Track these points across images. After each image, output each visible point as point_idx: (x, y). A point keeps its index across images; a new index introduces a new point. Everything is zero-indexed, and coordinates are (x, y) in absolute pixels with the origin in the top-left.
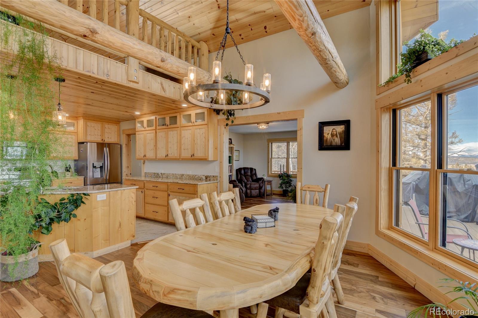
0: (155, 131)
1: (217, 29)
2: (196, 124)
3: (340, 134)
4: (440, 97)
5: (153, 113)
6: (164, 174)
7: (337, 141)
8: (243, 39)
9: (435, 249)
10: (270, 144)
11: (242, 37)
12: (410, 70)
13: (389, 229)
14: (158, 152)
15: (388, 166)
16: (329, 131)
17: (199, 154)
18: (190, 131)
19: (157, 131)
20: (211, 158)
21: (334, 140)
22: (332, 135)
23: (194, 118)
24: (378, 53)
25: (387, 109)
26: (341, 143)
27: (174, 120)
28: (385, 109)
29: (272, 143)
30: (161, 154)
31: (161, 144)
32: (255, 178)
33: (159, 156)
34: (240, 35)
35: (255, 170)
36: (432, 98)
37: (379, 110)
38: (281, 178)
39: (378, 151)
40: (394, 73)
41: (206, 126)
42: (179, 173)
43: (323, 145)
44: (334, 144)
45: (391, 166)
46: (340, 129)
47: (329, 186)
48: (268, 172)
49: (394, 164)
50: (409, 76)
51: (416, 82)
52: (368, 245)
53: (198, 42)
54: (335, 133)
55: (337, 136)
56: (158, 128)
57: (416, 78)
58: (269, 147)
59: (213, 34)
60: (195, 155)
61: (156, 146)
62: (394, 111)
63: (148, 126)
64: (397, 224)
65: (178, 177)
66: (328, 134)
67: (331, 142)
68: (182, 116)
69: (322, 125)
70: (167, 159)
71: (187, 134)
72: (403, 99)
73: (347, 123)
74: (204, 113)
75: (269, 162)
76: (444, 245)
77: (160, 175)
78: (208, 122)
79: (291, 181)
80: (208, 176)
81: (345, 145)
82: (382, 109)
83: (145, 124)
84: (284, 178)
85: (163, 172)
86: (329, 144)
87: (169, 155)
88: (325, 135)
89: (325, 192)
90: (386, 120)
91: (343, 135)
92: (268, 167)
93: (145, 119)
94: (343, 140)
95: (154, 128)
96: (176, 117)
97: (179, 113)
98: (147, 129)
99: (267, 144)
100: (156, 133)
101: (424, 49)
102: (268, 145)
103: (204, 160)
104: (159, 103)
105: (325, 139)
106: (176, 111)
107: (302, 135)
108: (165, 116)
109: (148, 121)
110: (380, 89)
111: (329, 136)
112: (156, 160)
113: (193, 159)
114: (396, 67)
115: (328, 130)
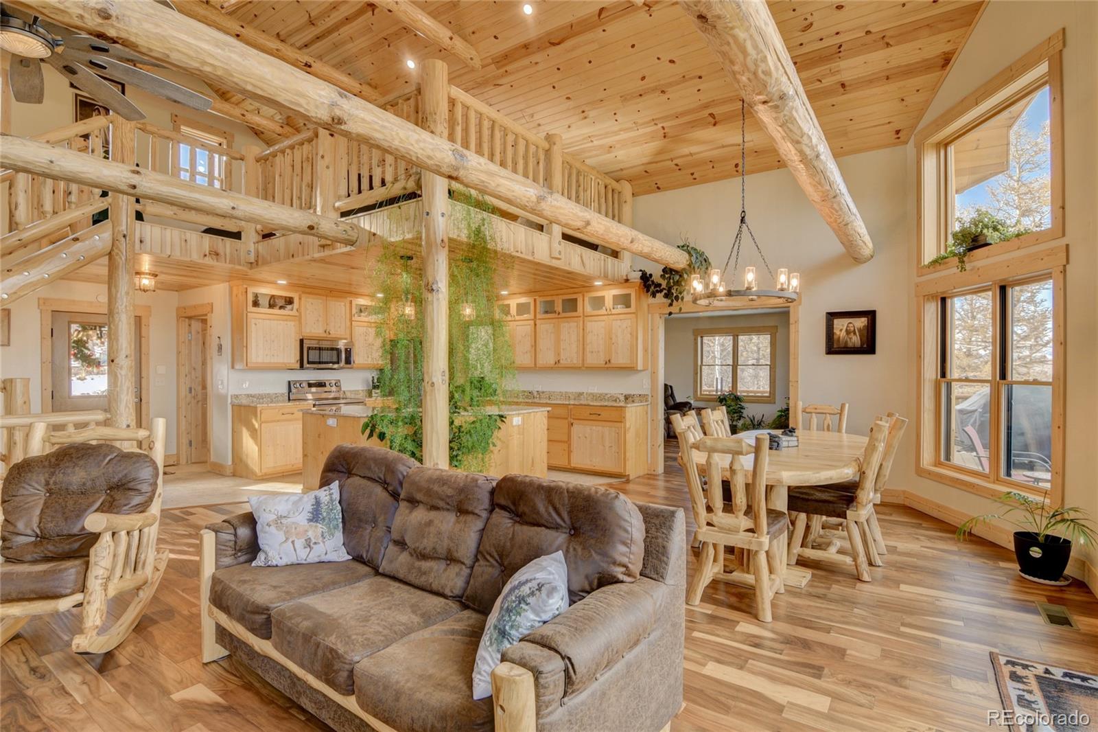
0: (533, 322)
1: (654, 165)
2: (614, 311)
3: (860, 330)
4: (1003, 289)
5: (529, 292)
6: (543, 392)
7: (856, 340)
8: (695, 179)
9: (997, 480)
10: (699, 339)
11: (694, 176)
12: (965, 254)
13: (935, 466)
14: (539, 356)
15: (934, 377)
16: (843, 325)
17: (621, 359)
18: (603, 324)
19: (538, 322)
20: (640, 367)
21: (850, 339)
22: (848, 332)
23: (611, 303)
24: (920, 218)
25: (933, 297)
26: (862, 344)
27: (571, 305)
28: (930, 297)
29: (702, 337)
30: (547, 358)
31: (545, 343)
32: (672, 403)
33: (541, 362)
34: (692, 174)
35: (671, 387)
36: (993, 289)
37: (922, 298)
38: (724, 402)
39: (919, 357)
40: (943, 252)
41: (634, 315)
42: (574, 390)
43: (834, 347)
44: (850, 345)
45: (939, 377)
46: (861, 322)
47: (847, 405)
48: (695, 391)
49: (943, 375)
50: (963, 262)
51: (971, 270)
52: (904, 492)
53: (617, 181)
54: (852, 329)
55: (855, 334)
56: (538, 316)
57: (973, 264)
58: (696, 344)
59: (646, 171)
60: (612, 361)
61: (535, 345)
62: (944, 300)
63: (519, 313)
64: (948, 458)
65: (572, 397)
66: (841, 330)
67: (846, 342)
68: (586, 299)
69: (832, 316)
70: (557, 367)
71: (596, 328)
72: (955, 288)
73: (871, 315)
74: (629, 295)
75: (697, 373)
76: (1009, 474)
77: (535, 394)
78: (636, 308)
79: (743, 408)
80: (629, 395)
81: (868, 346)
82: (926, 297)
83: (513, 310)
84: (729, 402)
85: (540, 390)
86: (842, 346)
87: (561, 361)
88: (837, 331)
89: (841, 414)
90: (931, 312)
91: (865, 332)
92: (695, 382)
93: (513, 303)
94: (865, 339)
95: (532, 316)
96: (576, 299)
97: (580, 295)
98: (517, 318)
99: (692, 338)
100: (535, 325)
101: (981, 231)
102: (696, 340)
103: (630, 369)
104: (545, 277)
105: (835, 337)
106: (576, 290)
107: (798, 331)
108: (554, 298)
109: (519, 305)
110: (922, 270)
111: (843, 334)
112: (535, 369)
113: (608, 368)
114: (946, 246)
115: (840, 325)
